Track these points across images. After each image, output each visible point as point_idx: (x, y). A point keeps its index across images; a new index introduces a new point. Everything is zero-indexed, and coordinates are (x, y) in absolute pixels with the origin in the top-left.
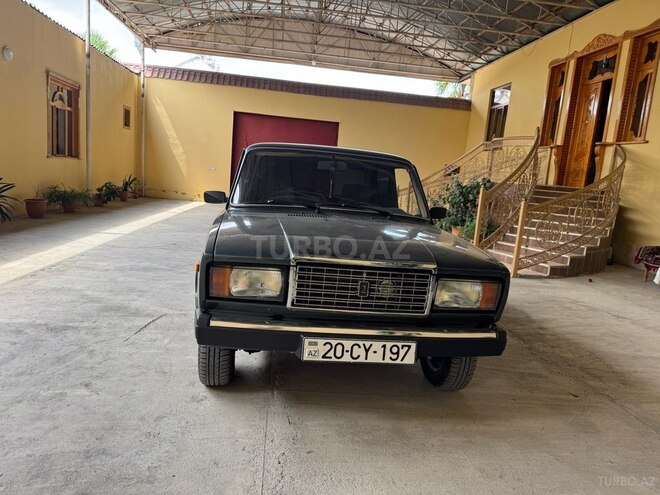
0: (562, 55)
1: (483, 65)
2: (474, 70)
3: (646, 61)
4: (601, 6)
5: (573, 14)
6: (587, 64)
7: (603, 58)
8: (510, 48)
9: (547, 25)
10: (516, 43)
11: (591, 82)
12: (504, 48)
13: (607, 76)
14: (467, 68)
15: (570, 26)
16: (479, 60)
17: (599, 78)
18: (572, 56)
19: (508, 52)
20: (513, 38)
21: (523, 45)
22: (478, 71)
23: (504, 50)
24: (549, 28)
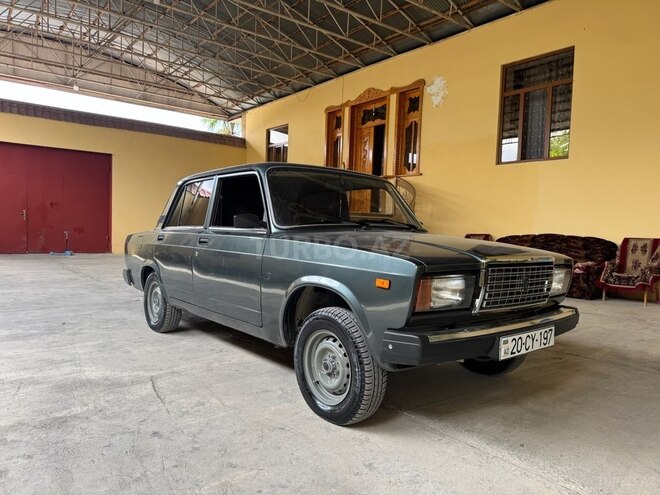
0: (337, 102)
1: (255, 107)
2: (245, 110)
3: (409, 112)
4: (367, 65)
5: (342, 69)
6: (359, 112)
7: (372, 107)
8: (283, 92)
9: (320, 75)
10: (289, 89)
11: (364, 126)
12: (277, 91)
13: (378, 122)
14: (237, 108)
15: (340, 79)
16: (251, 101)
17: (370, 124)
18: (346, 104)
19: (281, 97)
20: (287, 83)
21: (296, 91)
22: (249, 111)
23: (277, 94)
24: (321, 78)
